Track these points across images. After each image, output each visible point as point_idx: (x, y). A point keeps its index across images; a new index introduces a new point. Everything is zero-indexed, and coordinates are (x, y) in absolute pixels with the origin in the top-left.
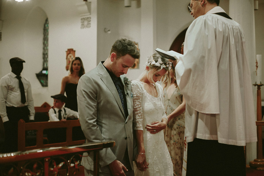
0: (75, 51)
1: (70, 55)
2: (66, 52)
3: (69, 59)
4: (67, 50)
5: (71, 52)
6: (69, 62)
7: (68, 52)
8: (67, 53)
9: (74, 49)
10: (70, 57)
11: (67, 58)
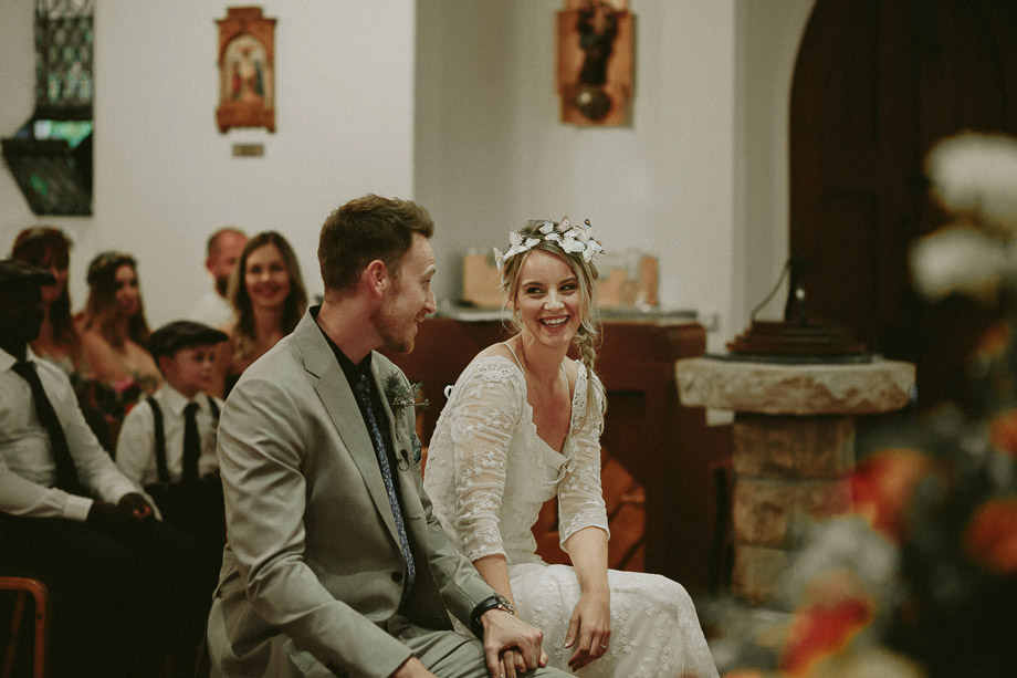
0: (273, 22)
1: (245, 42)
2: (220, 23)
3: (236, 66)
4: (222, 15)
5: (253, 28)
6: (238, 78)
7: (234, 27)
8: (223, 33)
9: (268, 13)
10: (246, 53)
11: (222, 61)
